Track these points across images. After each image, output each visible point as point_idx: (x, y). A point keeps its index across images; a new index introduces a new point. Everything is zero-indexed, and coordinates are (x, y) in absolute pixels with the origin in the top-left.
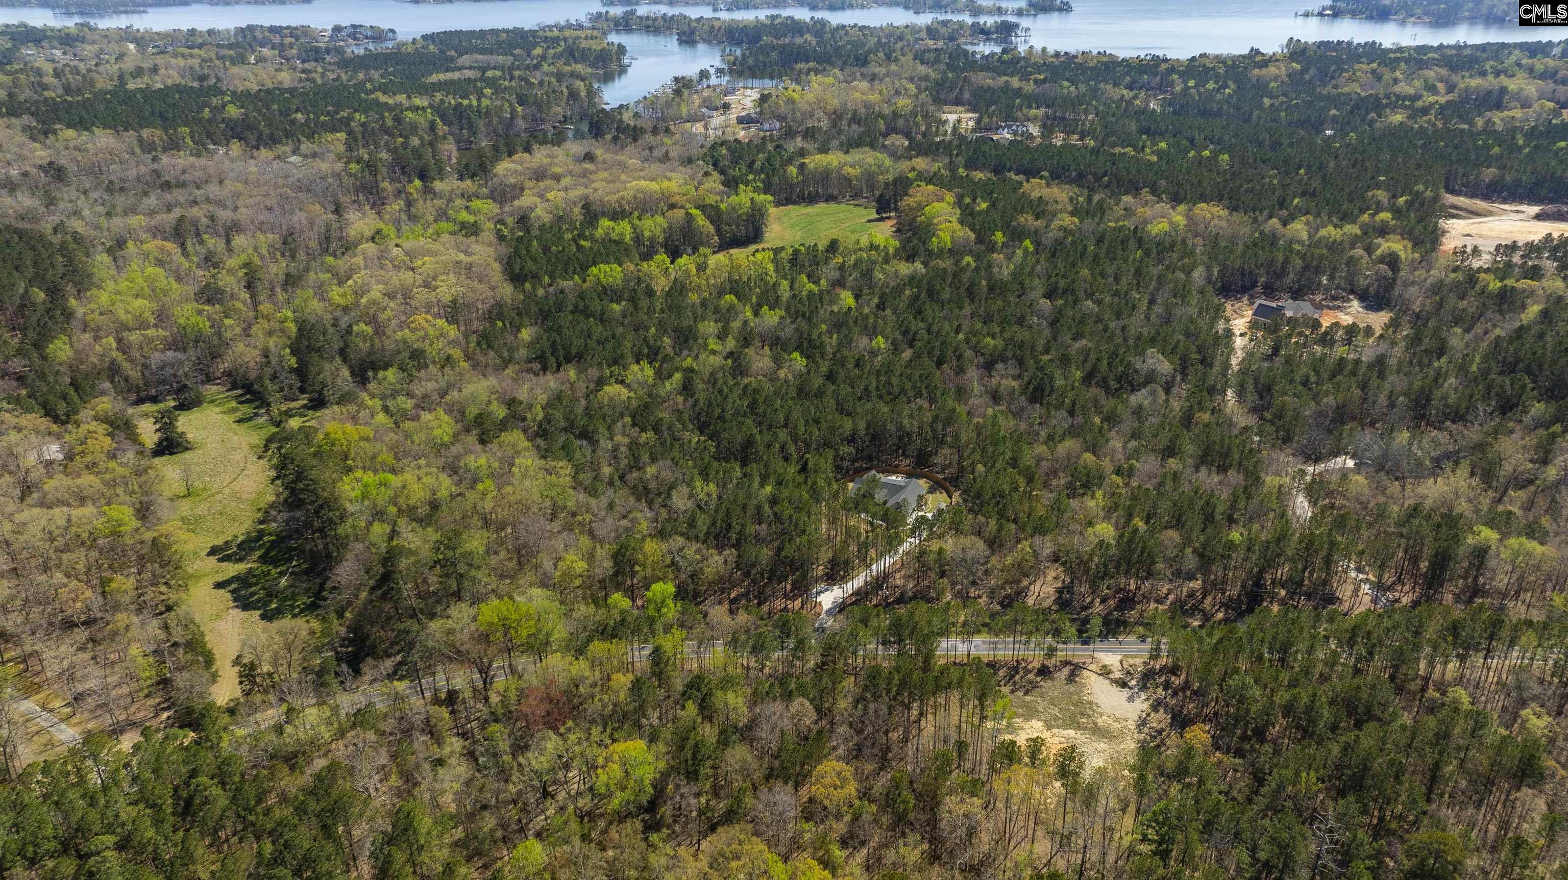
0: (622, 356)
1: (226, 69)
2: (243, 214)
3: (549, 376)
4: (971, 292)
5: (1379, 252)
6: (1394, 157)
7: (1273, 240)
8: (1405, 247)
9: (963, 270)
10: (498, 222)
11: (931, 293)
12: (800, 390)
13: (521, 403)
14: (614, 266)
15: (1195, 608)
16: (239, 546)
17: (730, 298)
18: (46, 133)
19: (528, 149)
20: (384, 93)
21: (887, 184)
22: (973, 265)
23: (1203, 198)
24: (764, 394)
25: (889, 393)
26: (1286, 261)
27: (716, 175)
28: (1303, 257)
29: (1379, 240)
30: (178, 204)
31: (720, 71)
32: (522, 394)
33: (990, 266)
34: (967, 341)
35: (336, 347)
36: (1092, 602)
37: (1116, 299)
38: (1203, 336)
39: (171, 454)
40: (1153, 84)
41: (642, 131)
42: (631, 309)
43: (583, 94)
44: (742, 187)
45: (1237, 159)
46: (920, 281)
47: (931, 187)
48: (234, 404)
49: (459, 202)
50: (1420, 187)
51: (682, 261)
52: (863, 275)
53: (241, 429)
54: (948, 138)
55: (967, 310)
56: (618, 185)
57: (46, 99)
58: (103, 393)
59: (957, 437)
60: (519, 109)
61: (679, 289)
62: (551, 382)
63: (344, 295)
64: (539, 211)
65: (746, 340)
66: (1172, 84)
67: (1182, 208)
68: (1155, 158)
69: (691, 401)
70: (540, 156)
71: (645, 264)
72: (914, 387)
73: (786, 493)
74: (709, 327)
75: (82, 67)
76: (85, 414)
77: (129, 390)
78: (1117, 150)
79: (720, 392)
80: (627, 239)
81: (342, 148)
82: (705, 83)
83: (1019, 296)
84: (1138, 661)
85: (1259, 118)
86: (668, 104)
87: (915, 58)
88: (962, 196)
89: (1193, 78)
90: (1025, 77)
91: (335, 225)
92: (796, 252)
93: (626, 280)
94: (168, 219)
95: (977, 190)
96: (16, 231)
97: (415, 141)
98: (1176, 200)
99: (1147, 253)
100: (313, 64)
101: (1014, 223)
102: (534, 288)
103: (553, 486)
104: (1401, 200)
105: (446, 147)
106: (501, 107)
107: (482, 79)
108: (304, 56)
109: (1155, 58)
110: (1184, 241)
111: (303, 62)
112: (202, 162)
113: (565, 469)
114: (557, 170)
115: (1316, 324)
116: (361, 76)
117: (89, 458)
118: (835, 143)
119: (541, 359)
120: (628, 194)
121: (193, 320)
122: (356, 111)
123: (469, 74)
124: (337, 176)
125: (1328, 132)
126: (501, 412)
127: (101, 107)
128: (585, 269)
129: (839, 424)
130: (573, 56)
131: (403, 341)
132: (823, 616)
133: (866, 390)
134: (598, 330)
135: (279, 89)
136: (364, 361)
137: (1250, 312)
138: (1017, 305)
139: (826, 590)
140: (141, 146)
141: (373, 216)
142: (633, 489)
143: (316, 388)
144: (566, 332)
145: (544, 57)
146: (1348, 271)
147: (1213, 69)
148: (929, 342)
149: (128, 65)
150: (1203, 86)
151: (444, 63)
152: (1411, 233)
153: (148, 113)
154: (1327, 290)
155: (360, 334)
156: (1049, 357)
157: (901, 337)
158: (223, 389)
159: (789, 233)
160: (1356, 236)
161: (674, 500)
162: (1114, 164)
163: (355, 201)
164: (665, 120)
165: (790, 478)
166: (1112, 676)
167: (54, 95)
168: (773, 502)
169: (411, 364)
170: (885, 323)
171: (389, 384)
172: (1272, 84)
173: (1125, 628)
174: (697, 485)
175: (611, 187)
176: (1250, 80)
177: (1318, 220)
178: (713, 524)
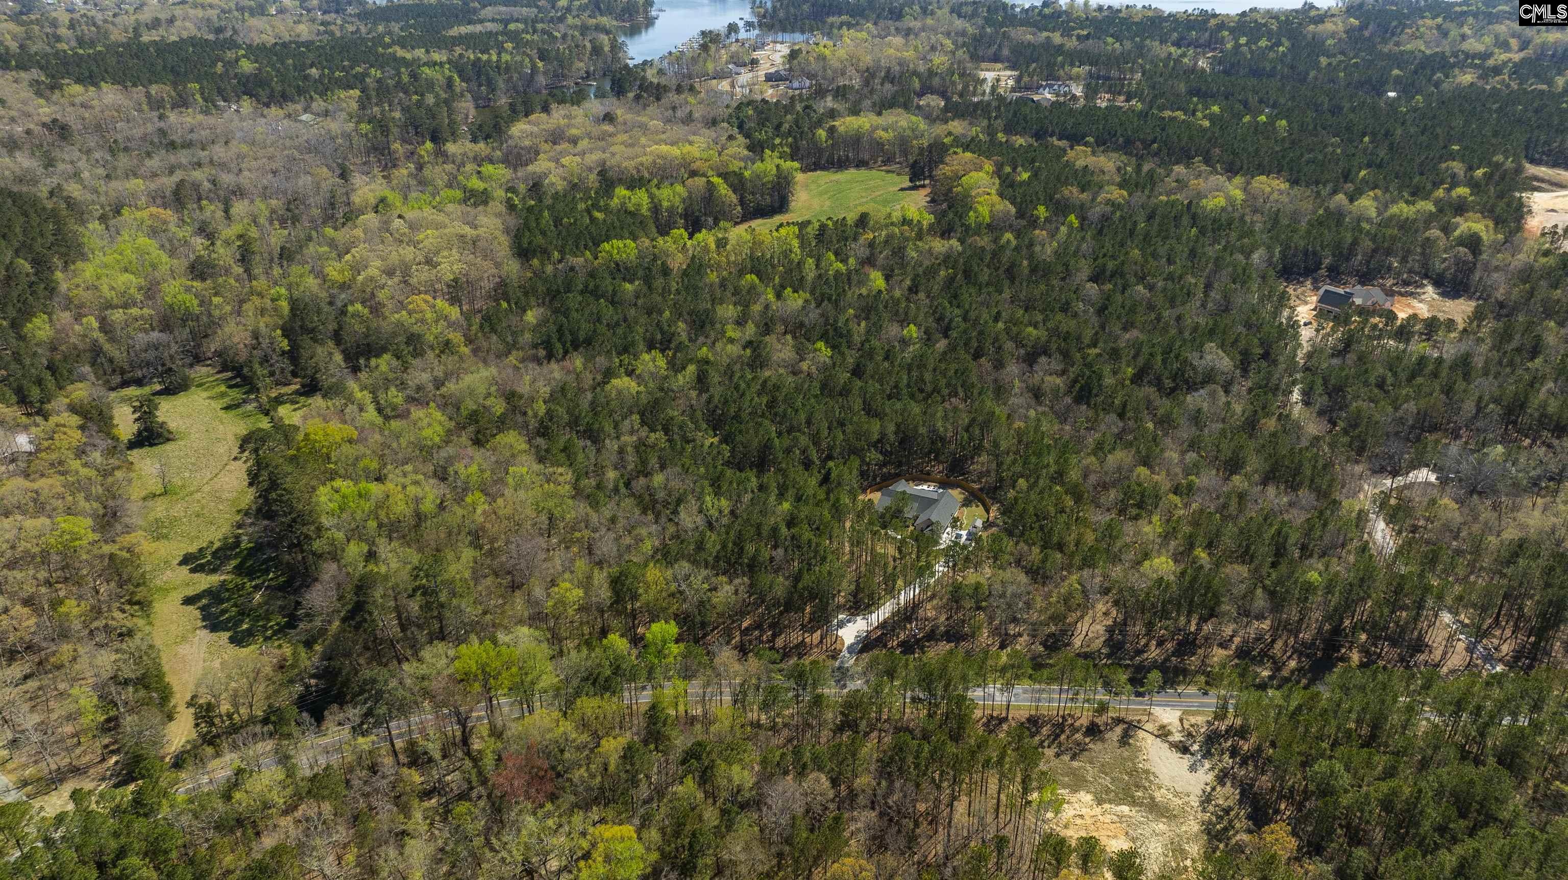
0: (633, 344)
1: (244, 21)
2: (246, 178)
3: (554, 366)
4: (1011, 273)
5: (1457, 233)
6: (1467, 123)
7: (1337, 217)
8: (1487, 226)
9: (1002, 248)
10: (508, 190)
11: (967, 273)
12: (824, 386)
13: (521, 396)
14: (628, 241)
15: (1264, 654)
16: (215, 554)
17: (751, 278)
18: (52, 88)
19: (546, 109)
20: (403, 47)
21: (921, 149)
22: (1014, 243)
23: (1262, 170)
24: (784, 391)
25: (921, 391)
26: (1355, 243)
27: (741, 139)
28: (1374, 239)
29: (1458, 219)
30: (180, 166)
31: (749, 25)
32: (524, 388)
33: (1031, 245)
34: (1007, 331)
35: (330, 327)
36: (1146, 645)
37: (1170, 285)
38: (1266, 328)
39: (151, 445)
40: (1202, 41)
41: (666, 89)
42: (645, 289)
43: (607, 49)
44: (768, 152)
45: (1296, 126)
46: (956, 261)
47: (968, 155)
48: (223, 388)
49: (470, 167)
50: (1499, 158)
51: (699, 236)
52: (895, 253)
53: (227, 416)
54: (986, 98)
55: (1007, 294)
56: (638, 150)
57: (57, 53)
58: (82, 378)
59: (996, 445)
60: (540, 64)
61: (696, 267)
62: (556, 371)
63: (341, 271)
64: (552, 178)
65: (767, 328)
66: (1222, 41)
67: (1238, 180)
68: (1206, 123)
69: (705, 396)
70: (558, 116)
71: (660, 240)
72: (948, 385)
73: (805, 511)
74: (728, 311)
75: (99, 17)
76: (60, 402)
77: (114, 371)
78: (1167, 114)
79: (737, 388)
80: (644, 211)
81: (354, 106)
82: (733, 37)
83: (1063, 279)
84: (1200, 720)
85: (1316, 78)
86: (694, 60)
87: (952, 11)
88: (1002, 165)
89: (1244, 34)
90: (1067, 32)
91: (340, 191)
92: (823, 228)
93: (640, 256)
94: (169, 182)
95: (1016, 158)
96: (11, 194)
97: (430, 100)
98: (1231, 170)
99: (1202, 232)
100: (333, 15)
101: (1058, 196)
102: (542, 264)
103: (550, 495)
104: (1479, 173)
105: (464, 105)
106: (522, 62)
107: (505, 33)
108: (325, 7)
109: (1203, 13)
110: (1242, 218)
111: (325, 13)
112: (211, 120)
113: (565, 474)
114: (574, 131)
115: (1391, 316)
116: (381, 28)
117: (54, 456)
118: (867, 103)
119: (547, 345)
120: (646, 160)
121: (180, 297)
122: (372, 66)
123: (490, 26)
124: (347, 136)
125: (1392, 94)
126: (499, 407)
127: (112, 61)
128: (597, 244)
129: (866, 426)
130: (599, 9)
131: (400, 324)
132: (845, 653)
133: (896, 387)
134: (609, 313)
135: (296, 43)
136: (358, 346)
137: (1315, 299)
138: (1061, 289)
139: (849, 621)
140: (149, 103)
141: (380, 180)
142: (639, 499)
143: (309, 372)
144: (574, 315)
145: (568, 9)
146: (1423, 254)
147: (1265, 25)
148: (965, 332)
149: (146, 16)
150: (1255, 43)
151: (466, 15)
152: (1492, 211)
153: (159, 68)
154: (1399, 274)
155: (356, 315)
156: (1097, 351)
157: (934, 325)
158: (211, 370)
159: (816, 203)
160: (1431, 213)
161: (683, 515)
162: (1163, 129)
163: (365, 163)
164: (690, 77)
165: (810, 492)
166: (1171, 739)
167: (66, 47)
168: (791, 523)
169: (406, 350)
170: (918, 309)
171: (382, 373)
172: (1329, 42)
173: (1185, 677)
174: (708, 498)
175: (630, 151)
176: (1305, 37)
177: (1388, 195)
178: (724, 547)
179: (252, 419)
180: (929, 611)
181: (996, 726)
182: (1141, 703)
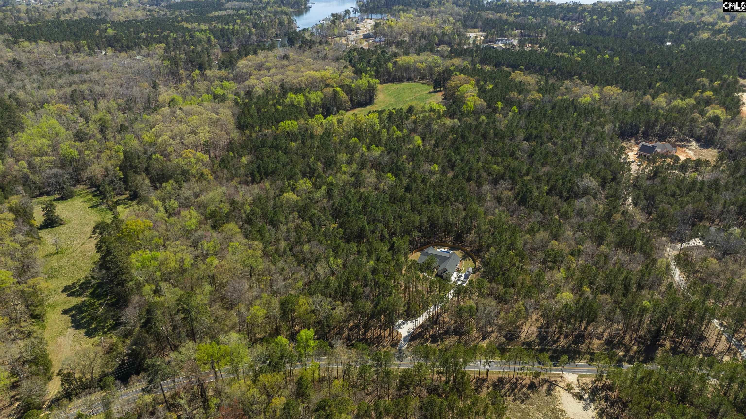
0: (295, 174)
1: (111, 9)
2: (106, 89)
3: (255, 186)
4: (485, 136)
5: (708, 115)
6: (708, 58)
7: (646, 107)
8: (722, 111)
9: (480, 123)
10: (235, 95)
11: (463, 137)
12: (391, 197)
13: (238, 203)
14: (293, 121)
15: (620, 343)
16: (80, 286)
17: (355, 139)
18: (15, 43)
19: (255, 53)
20: (187, 22)
21: (439, 74)
22: (486, 121)
23: (608, 83)
24: (371, 200)
25: (440, 199)
26: (657, 120)
27: (350, 68)
28: (666, 119)
29: (708, 108)
30: (75, 82)
31: (355, 10)
32: (239, 198)
33: (494, 122)
34: (484, 167)
35: (144, 166)
36: (559, 338)
37: (565, 143)
38: (614, 165)
39: (52, 227)
40: (574, 18)
41: (314, 42)
42: (302, 145)
43: (286, 23)
44: (364, 74)
45: (623, 60)
46: (457, 131)
47: (463, 75)
48: (90, 197)
49: (217, 83)
50: (725, 76)
51: (329, 118)
52: (426, 127)
53: (91, 211)
54: (471, 46)
55: (483, 147)
56: (300, 74)
57: (18, 26)
58: (18, 193)
59: (478, 227)
60: (253, 30)
61: (327, 134)
62: (256, 189)
63: (150, 137)
64: (257, 88)
65: (362, 166)
66: (585, 18)
67: (596, 88)
68: (579, 59)
69: (331, 202)
70: (261, 56)
71: (310, 120)
72: (454, 196)
73: (381, 266)
74: (343, 157)
75: (41, 8)
76: (5, 206)
77: (36, 188)
78: (560, 54)
79: (347, 198)
80: (302, 105)
81: (162, 52)
82: (348, 16)
83: (511, 140)
84: (588, 380)
85: (631, 36)
86: (328, 28)
87: (454, 3)
88: (479, 81)
89: (595, 14)
90: (509, 13)
91: (152, 95)
92: (391, 113)
93: (299, 129)
94: (68, 90)
95: (486, 77)
97: (199, 48)
98: (593, 83)
99: (580, 115)
100: (154, 7)
101: (507, 97)
102: (251, 133)
103: (251, 256)
104: (716, 84)
105: (216, 51)
106: (245, 29)
107: (237, 15)
108: (151, 2)
109: (575, 4)
110: (599, 107)
111: (151, 5)
112: (91, 59)
113: (259, 245)
114: (268, 64)
115: (676, 158)
116: (177, 13)
118: (413, 49)
119: (253, 175)
120: (304, 79)
121: (68, 151)
122: (171, 32)
123: (230, 12)
124: (158, 67)
125: (669, 44)
126: (226, 208)
127: (45, 30)
128: (278, 122)
129: (412, 219)
130: (283, 3)
131: (178, 165)
132: (402, 341)
133: (428, 197)
134: (283, 158)
135: (135, 20)
136: (158, 175)
137: (637, 148)
138: (510, 145)
139: (404, 324)
140: (62, 50)
141: (173, 89)
142: (297, 257)
143: (133, 189)
144: (266, 159)
145: (268, 3)
146: (691, 126)
147: (605, 9)
148: (462, 168)
149: (63, 8)
150: (601, 19)
151: (219, 6)
152: (724, 103)
153: (68, 33)
154: (678, 136)
155: (157, 159)
156: (529, 178)
157: (446, 164)
158: (86, 187)
159: (387, 99)
160: (694, 105)
161: (318, 267)
162: (558, 62)
163: (166, 80)
164: (326, 36)
165: (384, 255)
166: (573, 391)
167: (23, 23)
168: (374, 271)
169: (181, 178)
170: (439, 156)
171: (168, 191)
172: (637, 18)
173: (579, 355)
174: (331, 259)
175: (295, 74)
176: (625, 15)
177: (671, 95)
178: (339, 286)
179: (104, 213)
180: (446, 318)
181: (481, 384)
182: (557, 370)
